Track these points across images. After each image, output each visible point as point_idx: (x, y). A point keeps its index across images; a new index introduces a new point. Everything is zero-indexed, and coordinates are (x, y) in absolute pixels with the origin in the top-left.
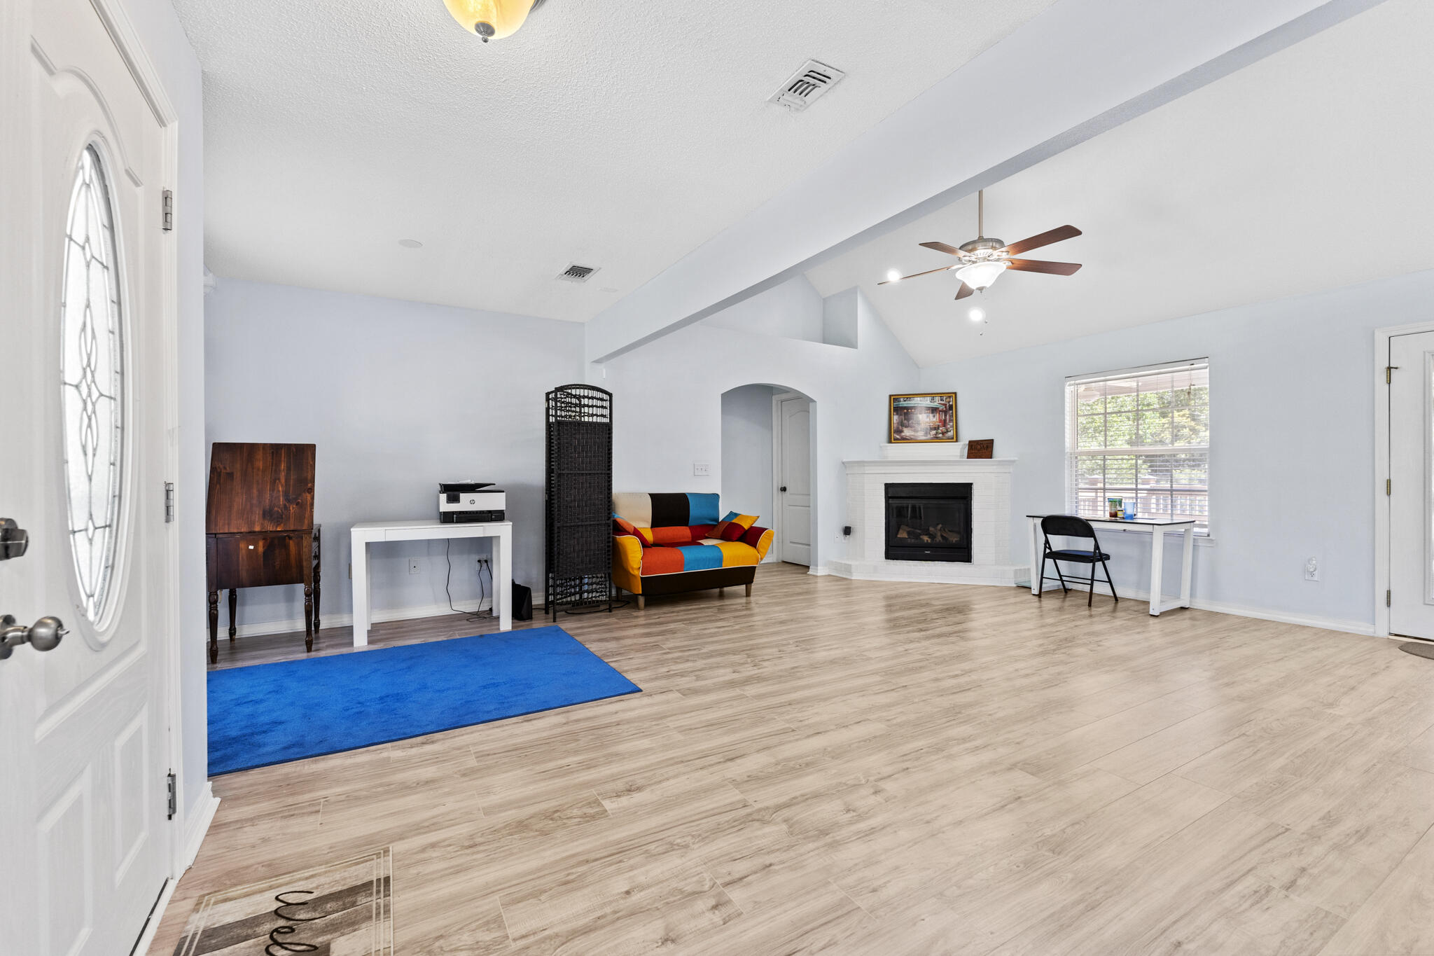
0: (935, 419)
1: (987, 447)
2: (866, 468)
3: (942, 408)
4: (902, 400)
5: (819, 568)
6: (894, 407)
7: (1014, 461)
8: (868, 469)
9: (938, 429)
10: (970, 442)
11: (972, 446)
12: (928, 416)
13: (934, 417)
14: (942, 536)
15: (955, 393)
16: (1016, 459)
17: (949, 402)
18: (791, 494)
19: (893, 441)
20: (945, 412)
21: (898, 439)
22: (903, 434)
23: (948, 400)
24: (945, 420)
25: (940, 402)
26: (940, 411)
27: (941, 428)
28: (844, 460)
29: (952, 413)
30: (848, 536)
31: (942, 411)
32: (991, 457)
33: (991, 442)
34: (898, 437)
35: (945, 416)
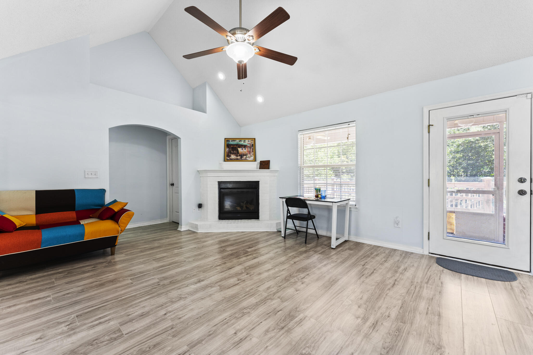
0: (245, 151)
1: (267, 164)
2: (208, 174)
3: (249, 145)
4: (230, 141)
5: (183, 226)
6: (227, 144)
7: (278, 171)
8: (209, 174)
9: (247, 155)
10: (261, 161)
11: (261, 164)
12: (242, 149)
13: (245, 149)
14: (246, 207)
15: (255, 139)
16: (279, 169)
17: (252, 143)
18: (176, 187)
19: (226, 161)
20: (250, 147)
21: (228, 160)
22: (231, 157)
23: (251, 142)
24: (250, 151)
25: (248, 143)
26: (248, 147)
27: (248, 155)
28: (198, 170)
29: (253, 148)
30: (200, 209)
31: (249, 147)
32: (269, 168)
33: (269, 161)
34: (228, 159)
35: (250, 149)
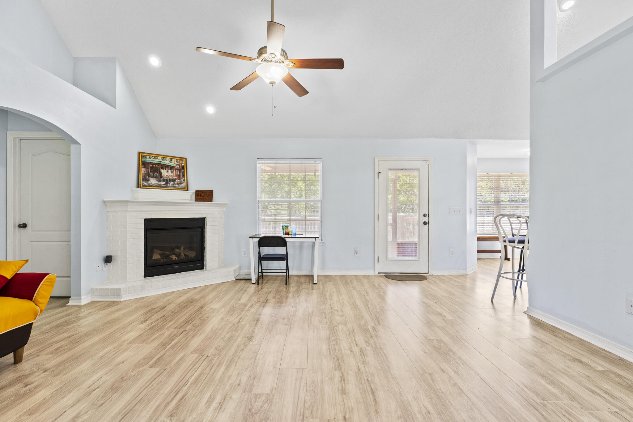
0: (172, 174)
1: (209, 195)
3: (177, 167)
4: (148, 157)
5: (82, 297)
6: (142, 162)
7: (226, 204)
8: (130, 207)
9: (175, 181)
10: (197, 191)
11: (198, 194)
12: (167, 172)
13: (172, 172)
14: (184, 254)
15: (186, 159)
16: (228, 203)
17: (182, 164)
18: (33, 230)
19: (142, 187)
20: (180, 170)
21: (145, 186)
22: (149, 182)
23: (181, 162)
24: (179, 176)
25: (176, 163)
26: (176, 169)
27: (177, 181)
28: (105, 200)
29: (184, 171)
30: (109, 264)
31: (177, 169)
32: (211, 201)
33: (211, 192)
34: (146, 184)
35: (180, 173)
